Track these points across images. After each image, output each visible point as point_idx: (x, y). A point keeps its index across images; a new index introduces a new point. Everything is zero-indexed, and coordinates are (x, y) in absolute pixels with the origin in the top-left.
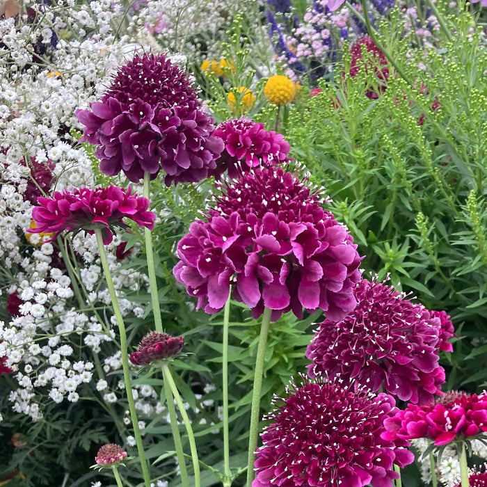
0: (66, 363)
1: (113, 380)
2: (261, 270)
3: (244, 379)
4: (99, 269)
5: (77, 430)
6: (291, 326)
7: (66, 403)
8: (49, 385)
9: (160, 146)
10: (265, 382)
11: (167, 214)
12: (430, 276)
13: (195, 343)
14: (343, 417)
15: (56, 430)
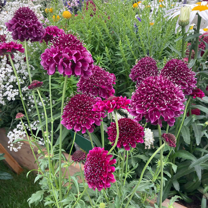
0: (11, 90)
1: (24, 94)
2: (64, 64)
3: (60, 93)
4: (19, 64)
5: (15, 107)
6: (72, 78)
7: (12, 100)
8: (7, 96)
9: (28, 31)
10: (66, 93)
11: (37, 49)
12: (109, 64)
13: (46, 83)
14: (87, 104)
15: (9, 108)
